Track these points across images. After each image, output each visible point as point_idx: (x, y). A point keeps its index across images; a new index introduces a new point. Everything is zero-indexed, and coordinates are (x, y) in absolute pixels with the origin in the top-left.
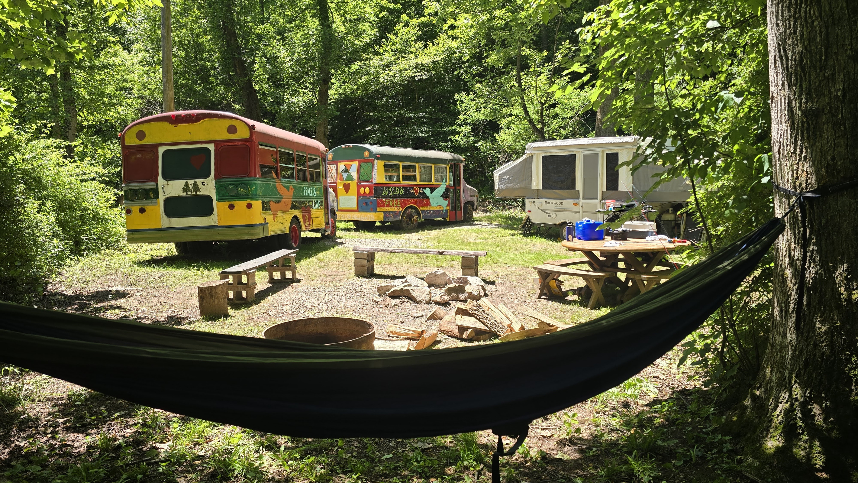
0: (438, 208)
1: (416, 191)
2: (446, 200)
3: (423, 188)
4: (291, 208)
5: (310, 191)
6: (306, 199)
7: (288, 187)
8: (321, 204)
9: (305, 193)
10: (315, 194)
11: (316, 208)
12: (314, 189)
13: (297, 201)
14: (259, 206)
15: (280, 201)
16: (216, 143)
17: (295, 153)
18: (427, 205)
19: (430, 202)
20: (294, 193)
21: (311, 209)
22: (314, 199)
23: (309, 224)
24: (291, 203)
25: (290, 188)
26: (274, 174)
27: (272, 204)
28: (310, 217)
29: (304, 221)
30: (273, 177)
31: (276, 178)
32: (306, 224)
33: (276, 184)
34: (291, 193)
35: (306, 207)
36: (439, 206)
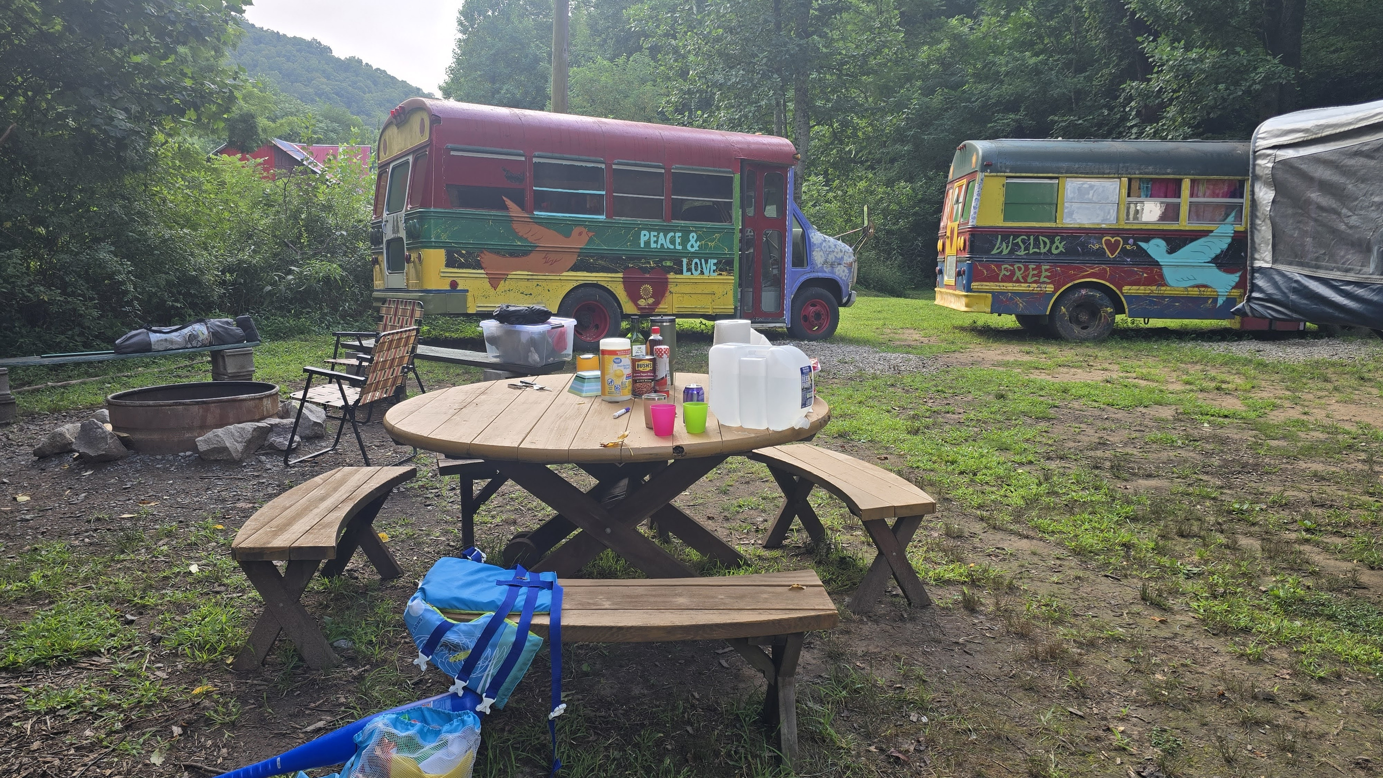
0: (1195, 292)
1: (1113, 247)
4: (575, 268)
5: (673, 242)
6: (648, 254)
7: (564, 228)
8: (724, 266)
9: (647, 243)
10: (693, 245)
11: (696, 274)
12: (693, 236)
13: (602, 256)
14: (435, 258)
15: (526, 253)
16: (414, 151)
17: (609, 166)
18: (1148, 282)
19: (1161, 276)
20: (591, 241)
21: (671, 276)
22: (691, 256)
23: (657, 303)
24: (573, 260)
25: (576, 230)
26: (509, 203)
27: (487, 258)
28: (661, 290)
29: (634, 297)
30: (505, 208)
31: (514, 210)
32: (642, 303)
33: (510, 220)
34: (579, 241)
35: (644, 270)
36: (1198, 286)
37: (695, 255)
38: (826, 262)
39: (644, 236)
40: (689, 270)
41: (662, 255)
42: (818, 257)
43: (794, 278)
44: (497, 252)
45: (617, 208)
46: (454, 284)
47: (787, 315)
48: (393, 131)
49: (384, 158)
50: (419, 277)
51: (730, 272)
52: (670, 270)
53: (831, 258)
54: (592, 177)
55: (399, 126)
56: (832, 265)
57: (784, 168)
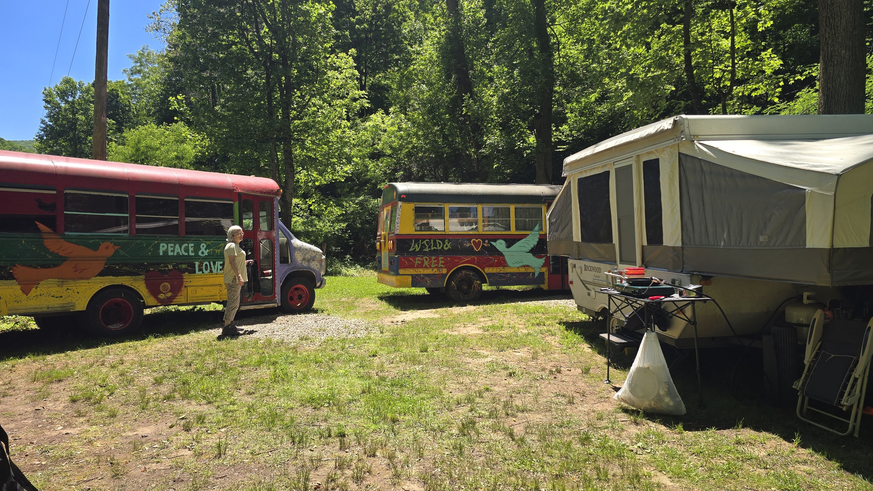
0: (523, 270)
2: (540, 257)
3: (490, 240)
4: (102, 274)
5: (187, 250)
6: (166, 260)
7: (93, 243)
9: (166, 252)
10: (204, 252)
11: (206, 272)
12: (203, 246)
13: (126, 264)
17: (132, 196)
18: (498, 265)
19: (504, 261)
21: (186, 275)
22: (202, 260)
23: (174, 296)
26: (41, 226)
27: (19, 270)
28: (177, 286)
29: (155, 292)
30: (38, 231)
31: (46, 232)
32: (161, 296)
33: (41, 240)
34: (106, 252)
35: (163, 272)
36: (524, 266)
37: (206, 258)
38: (304, 259)
39: (163, 247)
40: (200, 270)
41: (178, 260)
42: (298, 257)
43: (281, 272)
47: (278, 297)
52: (186, 270)
53: (308, 256)
56: (309, 261)
57: (271, 199)
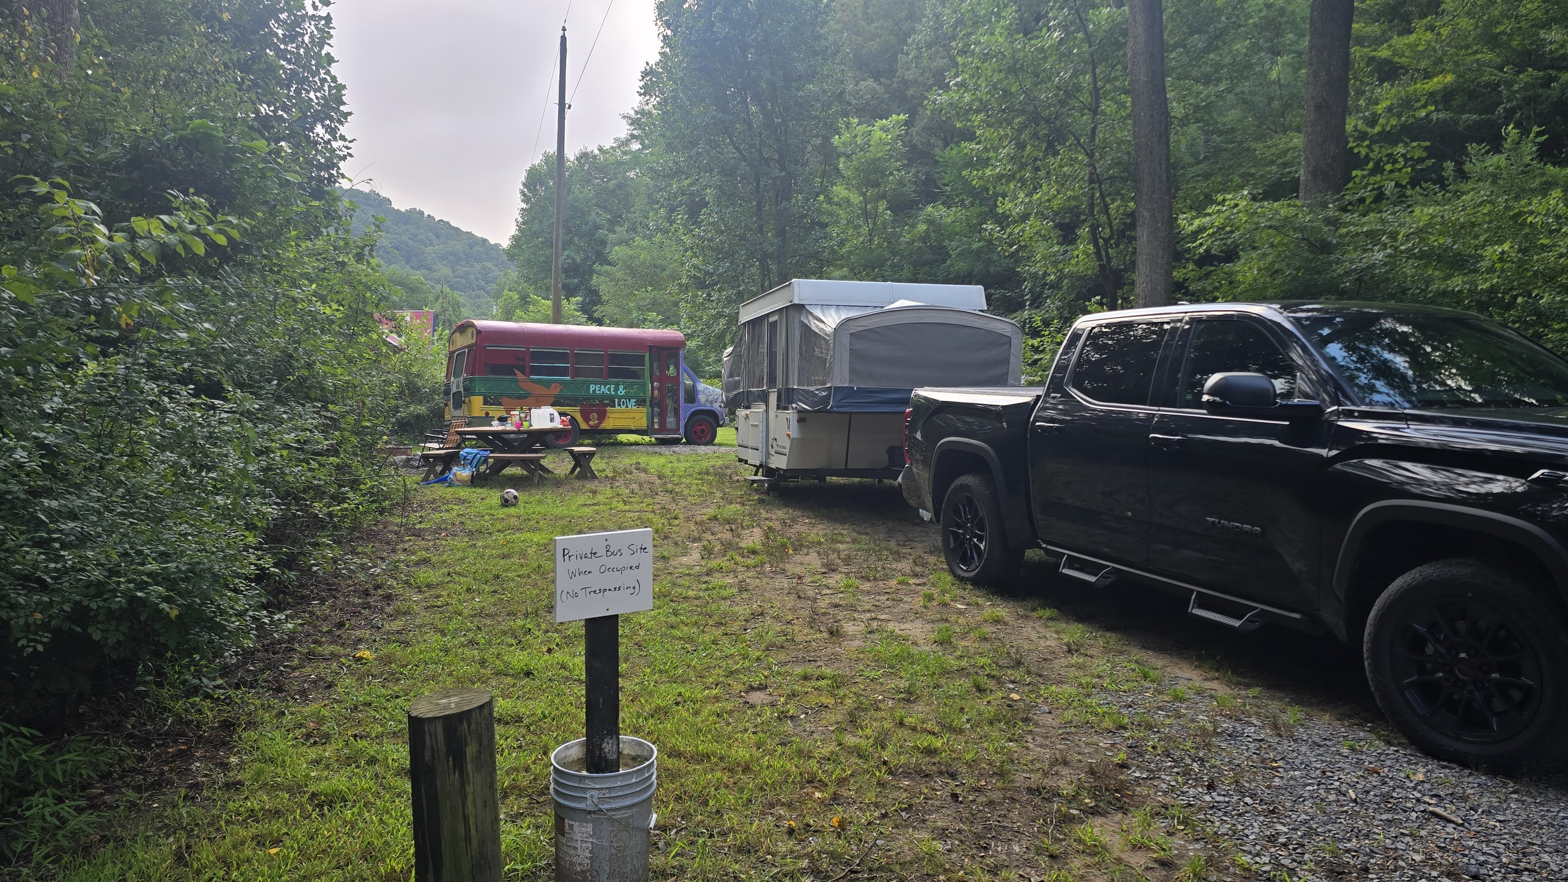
4: (553, 405)
5: (609, 389)
6: (595, 396)
7: (548, 384)
8: (641, 402)
9: (594, 391)
10: (622, 391)
11: (623, 407)
12: (621, 387)
13: (568, 399)
14: (477, 401)
15: (525, 398)
16: (468, 347)
17: (572, 351)
20: (562, 390)
21: (608, 408)
22: (620, 398)
23: (600, 423)
24: (552, 400)
25: (553, 385)
26: (517, 372)
27: (504, 400)
28: (602, 416)
29: (587, 419)
30: (515, 375)
31: (520, 376)
32: (591, 423)
33: (517, 381)
34: (555, 391)
35: (593, 406)
37: (622, 397)
38: (707, 400)
39: (592, 387)
40: (619, 405)
41: (603, 397)
42: (702, 398)
43: (686, 410)
44: (510, 397)
45: (577, 373)
46: (487, 414)
47: (682, 431)
48: (457, 335)
49: (452, 349)
50: (470, 410)
51: (644, 406)
52: (608, 405)
53: (710, 398)
54: (563, 357)
55: (461, 333)
56: (711, 402)
57: (678, 349)
